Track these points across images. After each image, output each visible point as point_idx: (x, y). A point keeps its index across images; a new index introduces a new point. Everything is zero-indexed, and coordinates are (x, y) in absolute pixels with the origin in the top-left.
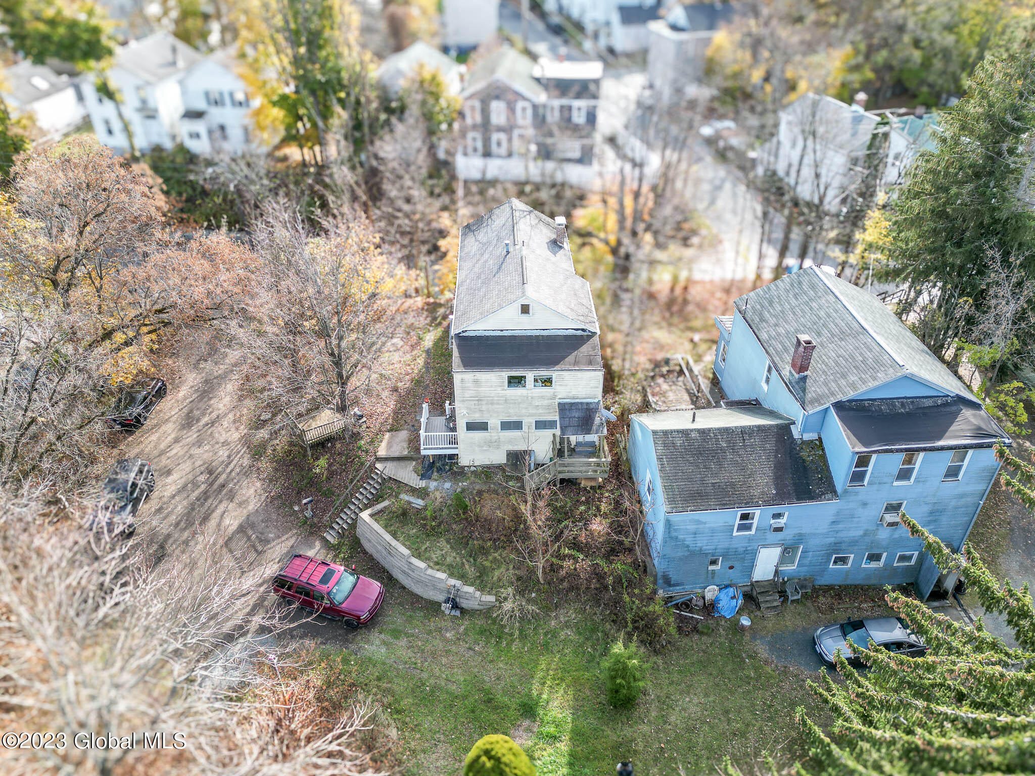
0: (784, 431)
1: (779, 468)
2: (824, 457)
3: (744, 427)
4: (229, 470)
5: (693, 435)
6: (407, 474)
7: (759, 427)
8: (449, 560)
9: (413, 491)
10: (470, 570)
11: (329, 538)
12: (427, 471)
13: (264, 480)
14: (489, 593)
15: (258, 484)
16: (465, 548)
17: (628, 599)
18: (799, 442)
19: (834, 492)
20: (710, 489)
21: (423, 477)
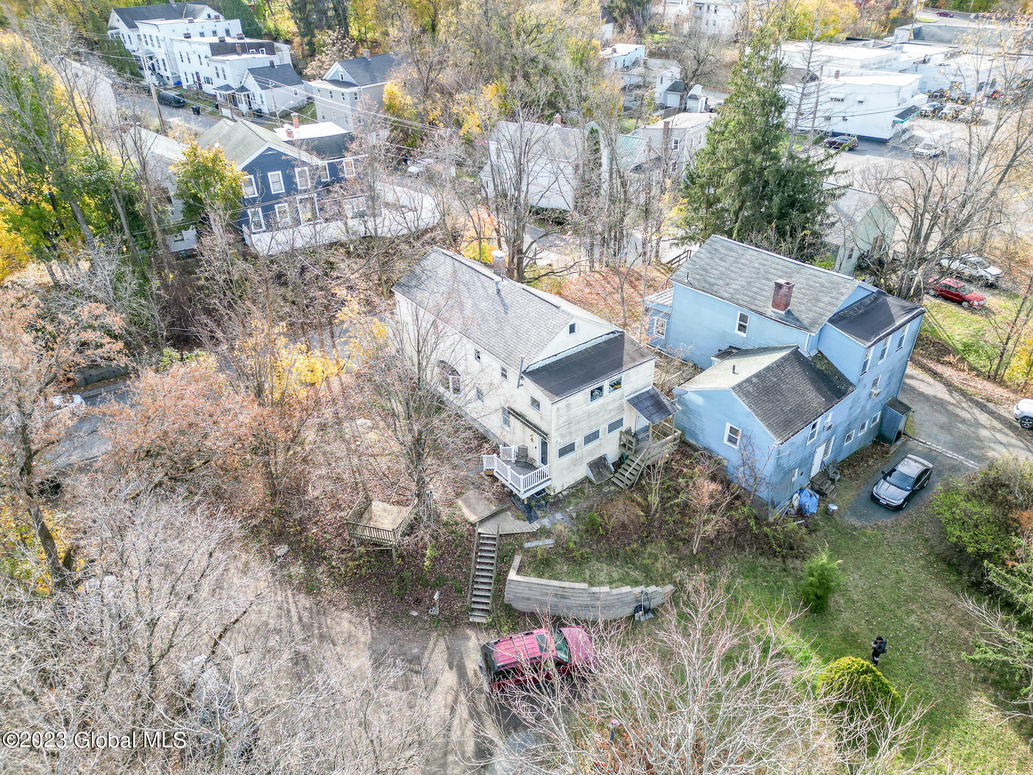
0: (796, 354)
1: (813, 382)
2: (829, 363)
3: (775, 362)
4: (295, 619)
5: (755, 380)
6: (512, 524)
7: (783, 358)
8: (615, 575)
9: (534, 535)
10: (636, 574)
11: (477, 620)
12: (529, 512)
13: (348, 608)
14: (664, 584)
15: (346, 615)
16: (617, 559)
17: (769, 530)
18: (810, 359)
19: (851, 384)
20: (791, 416)
21: (530, 519)
